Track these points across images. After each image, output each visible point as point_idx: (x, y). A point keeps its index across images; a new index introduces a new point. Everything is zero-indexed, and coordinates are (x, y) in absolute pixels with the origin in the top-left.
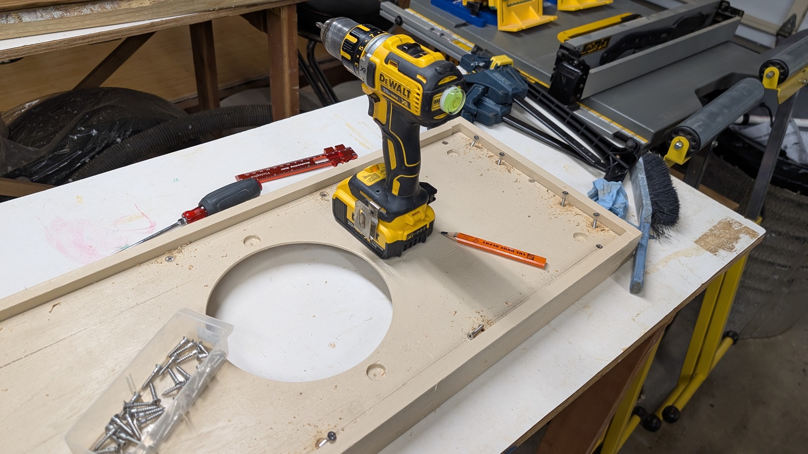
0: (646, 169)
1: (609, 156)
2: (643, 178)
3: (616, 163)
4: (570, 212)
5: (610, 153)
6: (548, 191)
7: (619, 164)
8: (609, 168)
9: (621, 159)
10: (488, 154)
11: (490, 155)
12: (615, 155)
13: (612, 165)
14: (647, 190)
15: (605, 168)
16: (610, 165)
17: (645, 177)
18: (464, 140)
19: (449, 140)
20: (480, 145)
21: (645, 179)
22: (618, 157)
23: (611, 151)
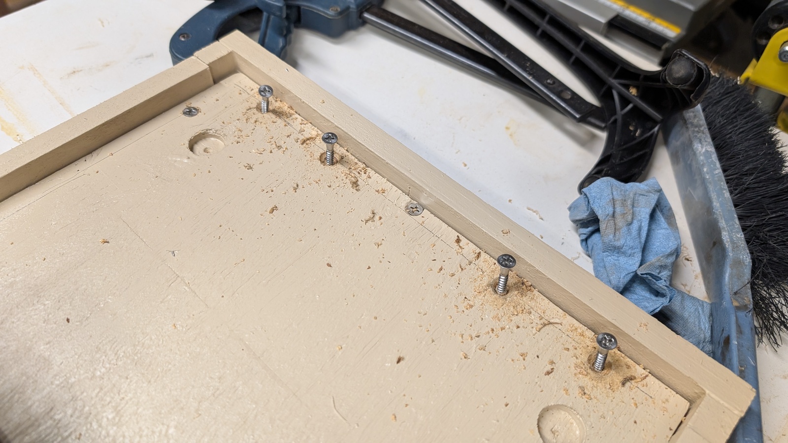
0: (710, 125)
1: (610, 89)
2: (707, 154)
3: (630, 106)
4: (525, 316)
5: (615, 82)
6: (458, 241)
7: (636, 108)
8: (615, 121)
9: (642, 96)
10: (301, 131)
11: (307, 136)
12: (627, 87)
13: (620, 113)
14: (727, 194)
15: (603, 121)
16: (614, 112)
17: (711, 149)
18: (245, 96)
19: (204, 102)
20: (285, 108)
21: (714, 157)
22: (633, 91)
23: (616, 78)
